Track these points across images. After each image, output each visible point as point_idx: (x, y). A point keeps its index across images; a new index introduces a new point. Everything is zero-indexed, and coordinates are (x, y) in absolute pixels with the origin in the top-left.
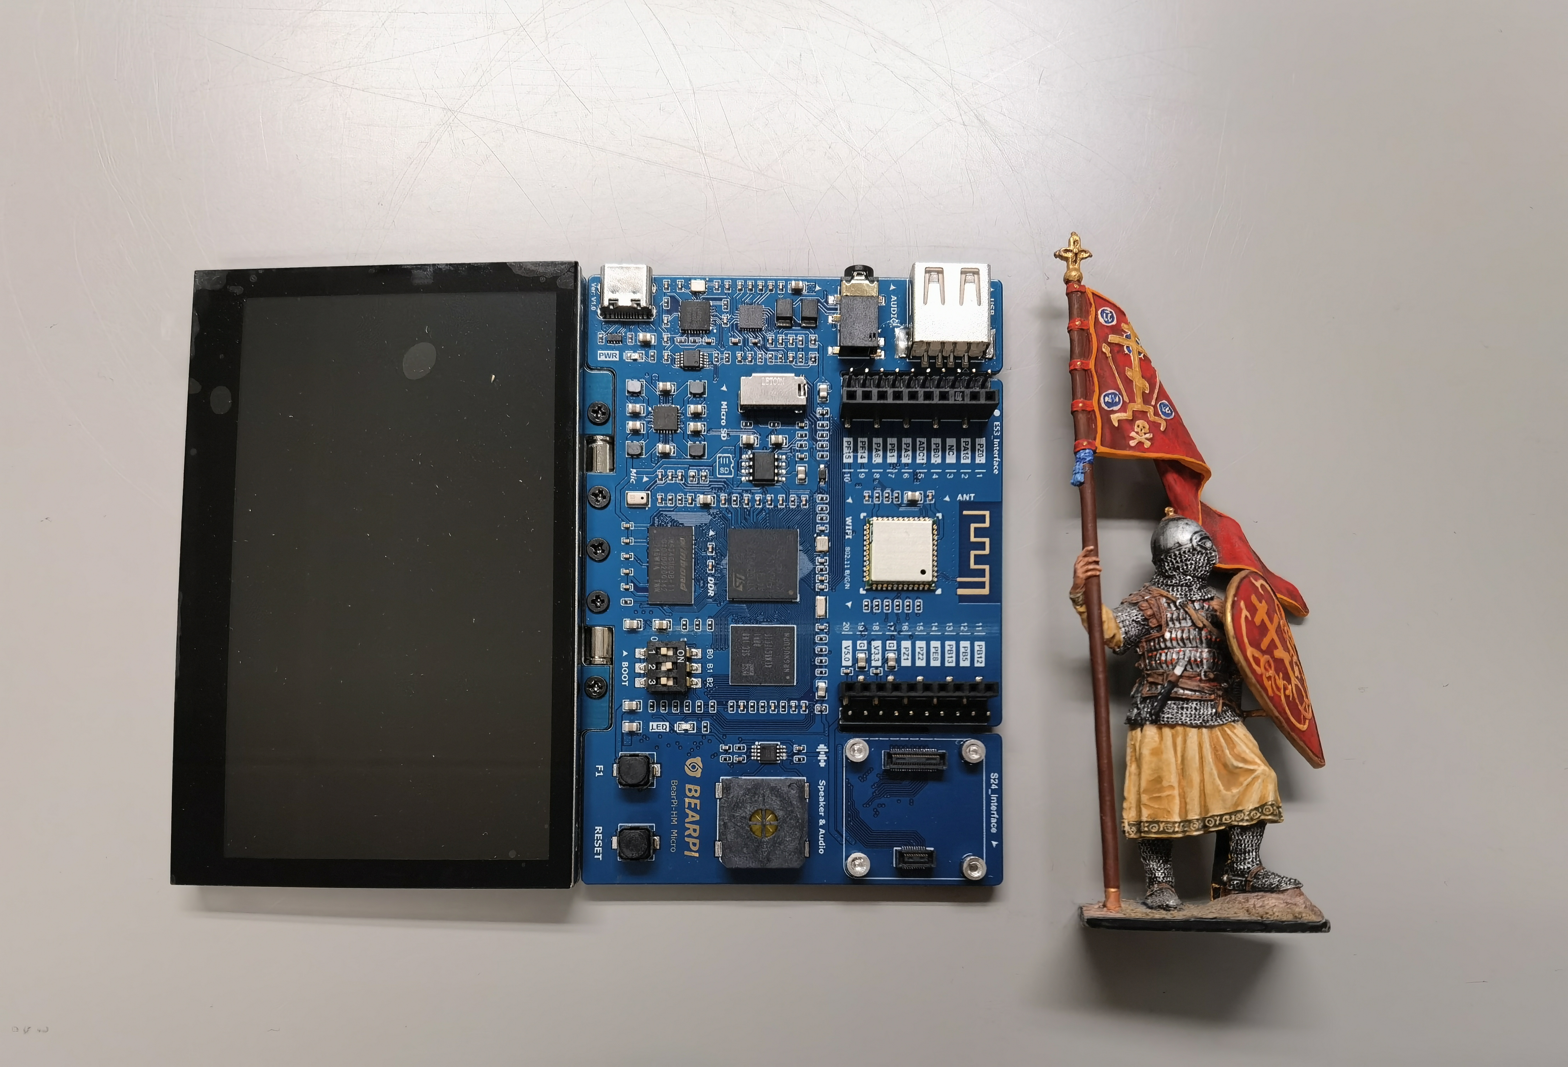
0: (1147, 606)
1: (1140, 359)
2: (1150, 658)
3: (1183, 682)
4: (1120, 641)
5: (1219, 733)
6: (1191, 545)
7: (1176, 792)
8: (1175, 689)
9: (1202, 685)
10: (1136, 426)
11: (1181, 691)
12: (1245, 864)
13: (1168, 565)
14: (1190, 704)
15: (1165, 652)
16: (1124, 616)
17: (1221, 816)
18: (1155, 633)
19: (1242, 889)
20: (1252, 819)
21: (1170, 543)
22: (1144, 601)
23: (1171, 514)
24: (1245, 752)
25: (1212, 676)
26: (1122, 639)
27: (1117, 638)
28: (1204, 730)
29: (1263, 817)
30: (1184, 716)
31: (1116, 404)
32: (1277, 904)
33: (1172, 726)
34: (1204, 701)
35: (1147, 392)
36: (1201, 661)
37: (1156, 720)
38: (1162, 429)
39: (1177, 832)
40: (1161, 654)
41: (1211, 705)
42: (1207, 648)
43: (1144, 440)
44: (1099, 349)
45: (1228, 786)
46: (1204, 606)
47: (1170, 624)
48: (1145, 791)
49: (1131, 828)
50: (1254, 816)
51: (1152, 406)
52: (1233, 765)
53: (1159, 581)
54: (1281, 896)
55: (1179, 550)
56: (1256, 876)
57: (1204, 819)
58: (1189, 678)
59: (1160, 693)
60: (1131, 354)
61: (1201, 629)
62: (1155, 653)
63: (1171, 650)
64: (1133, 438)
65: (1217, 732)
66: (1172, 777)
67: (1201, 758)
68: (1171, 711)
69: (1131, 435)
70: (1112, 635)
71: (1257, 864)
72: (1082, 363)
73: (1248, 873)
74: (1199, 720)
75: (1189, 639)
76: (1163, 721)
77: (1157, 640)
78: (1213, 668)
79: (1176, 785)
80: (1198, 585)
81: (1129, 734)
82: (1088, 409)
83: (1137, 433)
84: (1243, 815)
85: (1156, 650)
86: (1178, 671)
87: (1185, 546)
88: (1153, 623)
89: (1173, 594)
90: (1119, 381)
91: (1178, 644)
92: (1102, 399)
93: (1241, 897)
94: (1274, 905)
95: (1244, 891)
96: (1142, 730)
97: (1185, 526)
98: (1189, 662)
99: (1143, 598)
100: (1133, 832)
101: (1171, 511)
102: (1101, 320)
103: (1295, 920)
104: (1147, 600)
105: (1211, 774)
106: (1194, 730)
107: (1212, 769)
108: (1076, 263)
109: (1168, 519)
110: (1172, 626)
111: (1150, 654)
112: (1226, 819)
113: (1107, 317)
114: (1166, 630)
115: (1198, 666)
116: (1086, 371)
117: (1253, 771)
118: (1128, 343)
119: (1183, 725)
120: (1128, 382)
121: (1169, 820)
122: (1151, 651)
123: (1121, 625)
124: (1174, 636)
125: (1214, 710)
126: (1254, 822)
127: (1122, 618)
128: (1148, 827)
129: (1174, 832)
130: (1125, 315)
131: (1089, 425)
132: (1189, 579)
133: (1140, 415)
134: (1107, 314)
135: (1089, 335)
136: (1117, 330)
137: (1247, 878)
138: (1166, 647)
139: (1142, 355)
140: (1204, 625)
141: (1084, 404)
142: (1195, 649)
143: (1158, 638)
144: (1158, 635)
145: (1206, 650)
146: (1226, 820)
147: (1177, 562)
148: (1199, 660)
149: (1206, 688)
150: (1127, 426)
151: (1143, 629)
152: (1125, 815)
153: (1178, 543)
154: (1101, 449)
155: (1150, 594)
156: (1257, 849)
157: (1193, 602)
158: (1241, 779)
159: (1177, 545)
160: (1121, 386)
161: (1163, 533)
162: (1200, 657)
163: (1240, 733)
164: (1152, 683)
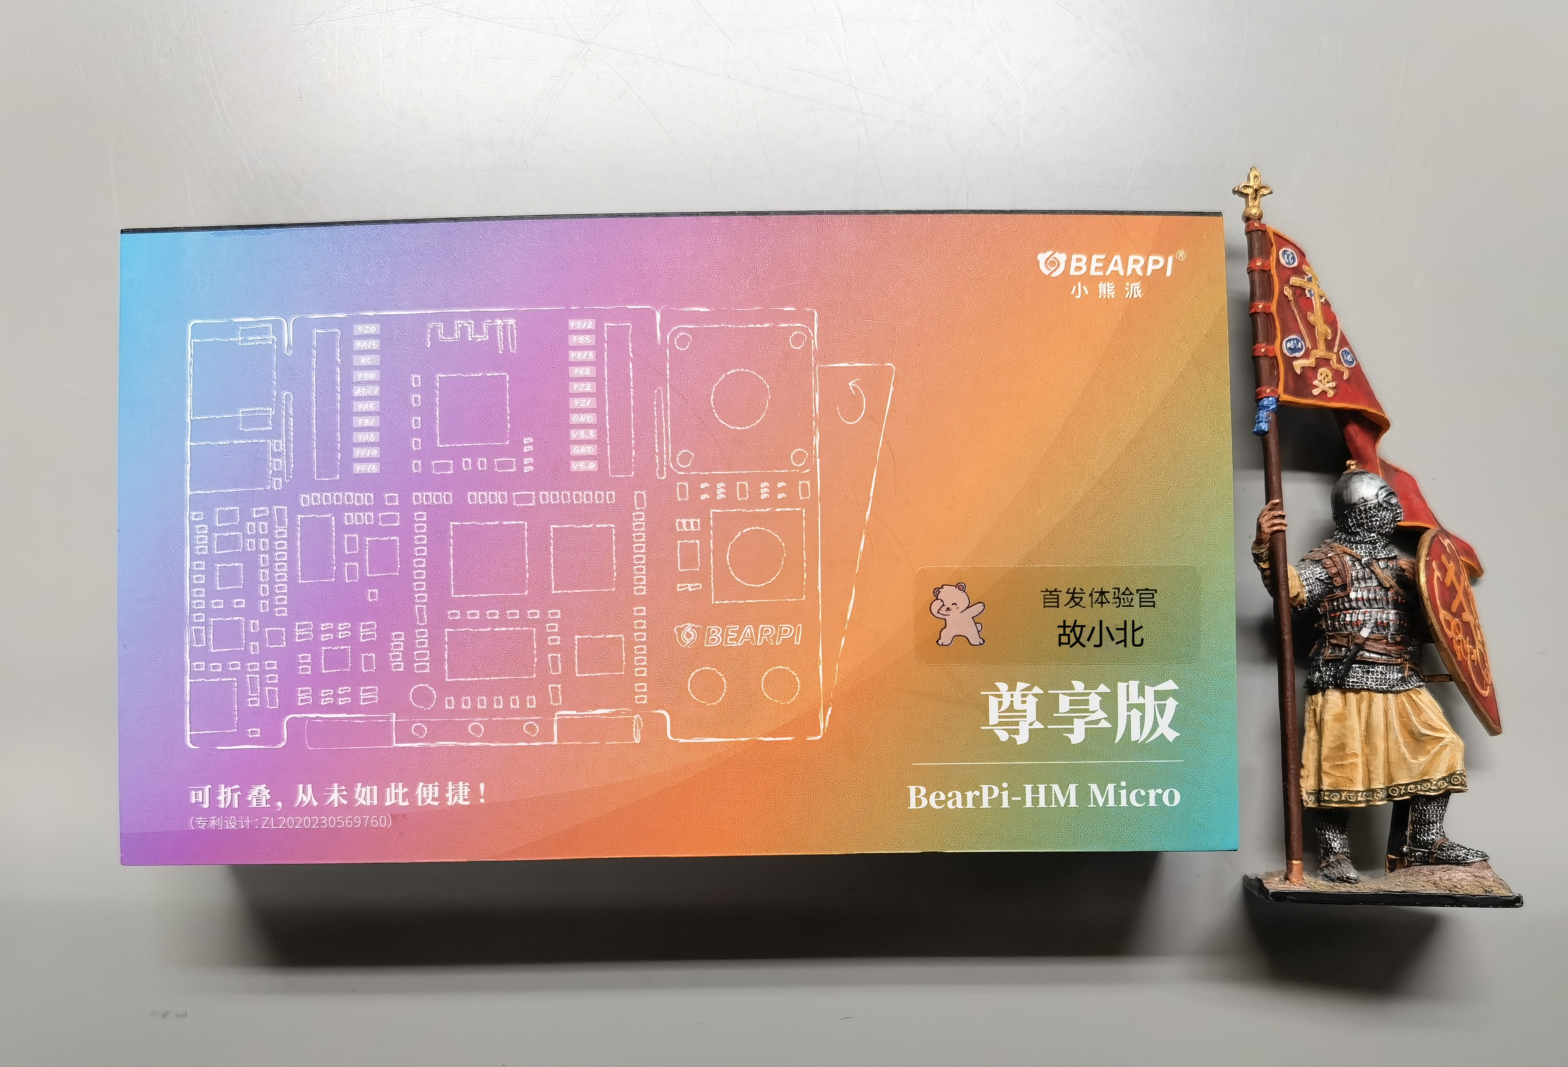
0: (1330, 564)
1: (1322, 303)
2: (1333, 619)
3: (1370, 645)
4: (1303, 601)
5: (1404, 699)
6: (1376, 501)
7: (1359, 761)
8: (1361, 653)
9: (1389, 648)
10: (1319, 375)
11: (1367, 654)
12: (1428, 835)
13: (1352, 521)
14: (1376, 668)
15: (1349, 613)
16: (1308, 573)
17: (1407, 785)
18: (1338, 593)
19: (1425, 861)
20: (1440, 789)
21: (1356, 498)
22: (1327, 558)
23: (1352, 467)
24: (1431, 719)
25: (1398, 639)
26: (1306, 599)
27: (1301, 597)
28: (1390, 696)
29: (1451, 787)
30: (1370, 680)
31: (1300, 350)
32: (1464, 877)
33: (1357, 691)
34: (1390, 665)
35: (1329, 338)
36: (1388, 623)
37: (1341, 685)
38: (1345, 377)
39: (1360, 802)
40: (1345, 615)
41: (1397, 669)
42: (1394, 609)
43: (1327, 389)
44: (1281, 291)
45: (1415, 755)
46: (1388, 565)
47: (1355, 582)
48: (1326, 759)
49: (1309, 797)
50: (1441, 785)
51: (1335, 353)
52: (1420, 733)
53: (1341, 538)
54: (1468, 869)
55: (1365, 505)
56: (1441, 848)
57: (1388, 788)
58: (1375, 640)
59: (1346, 656)
60: (1313, 298)
61: (1387, 590)
62: (1339, 613)
63: (1357, 611)
64: (1316, 387)
65: (1403, 697)
66: (1356, 744)
67: (1387, 725)
68: (1356, 675)
69: (1314, 384)
70: (1296, 595)
71: (1441, 835)
72: (1264, 306)
73: (1432, 845)
74: (1385, 685)
75: (1375, 599)
76: (1349, 685)
77: (1340, 600)
78: (1399, 631)
79: (1359, 752)
80: (1382, 543)
81: (1309, 698)
82: (1270, 355)
83: (1320, 381)
84: (1429, 785)
85: (1340, 610)
86: (1365, 633)
87: (1371, 502)
88: (1338, 581)
89: (1357, 552)
90: (1301, 326)
91: (1364, 605)
92: (1284, 345)
93: (1425, 869)
94: (1460, 878)
95: (1428, 864)
96: (1323, 695)
97: (1369, 480)
98: (1376, 623)
99: (1327, 555)
100: (1310, 801)
101: (1352, 465)
102: (1283, 261)
103: (1484, 894)
104: (1330, 558)
105: (1397, 742)
106: (1380, 696)
107: (1397, 737)
108: (1255, 200)
109: (1350, 473)
110: (1358, 585)
111: (1333, 615)
112: (1412, 789)
113: (1288, 258)
114: (1351, 590)
115: (1385, 630)
116: (1268, 315)
117: (1442, 739)
118: (1309, 286)
119: (1368, 690)
120: (1311, 327)
121: (1351, 789)
122: (1334, 611)
123: (1305, 583)
124: (1359, 596)
125: (1400, 675)
126: (1441, 792)
127: (1305, 576)
128: (1329, 796)
129: (1358, 802)
130: (1305, 256)
131: (1271, 372)
132: (1374, 537)
133: (1323, 362)
134: (1288, 256)
135: (1270, 277)
136: (1298, 271)
137: (1430, 849)
138: (1352, 608)
139: (1323, 300)
140: (1391, 585)
141: (1266, 350)
142: (1381, 610)
143: (1342, 597)
144: (1342, 594)
145: (1393, 611)
146: (1410, 789)
147: (1362, 518)
148: (1385, 622)
149: (1393, 652)
150: (1310, 373)
151: (1325, 588)
152: (1303, 783)
153: (1363, 498)
154: (1285, 397)
155: (1332, 551)
156: (1441, 820)
157: (1379, 560)
158: (1429, 747)
159: (1363, 500)
160: (1304, 331)
161: (1347, 487)
162: (1386, 619)
163: (1425, 698)
164: (1334, 646)
